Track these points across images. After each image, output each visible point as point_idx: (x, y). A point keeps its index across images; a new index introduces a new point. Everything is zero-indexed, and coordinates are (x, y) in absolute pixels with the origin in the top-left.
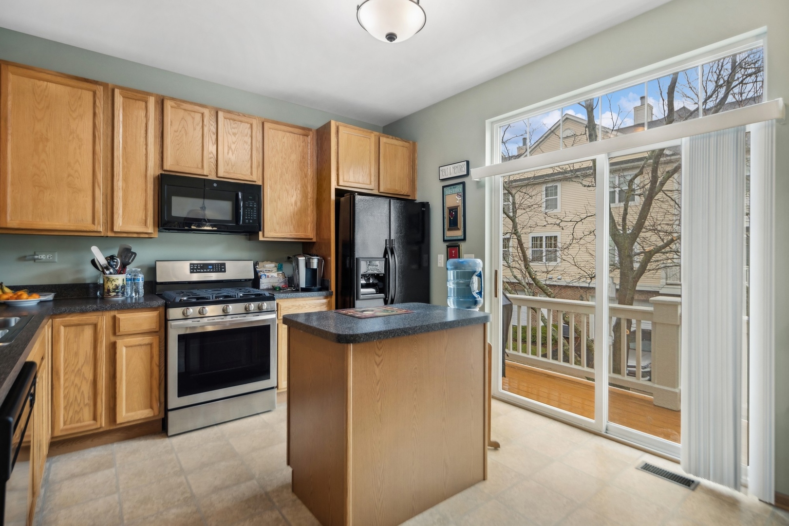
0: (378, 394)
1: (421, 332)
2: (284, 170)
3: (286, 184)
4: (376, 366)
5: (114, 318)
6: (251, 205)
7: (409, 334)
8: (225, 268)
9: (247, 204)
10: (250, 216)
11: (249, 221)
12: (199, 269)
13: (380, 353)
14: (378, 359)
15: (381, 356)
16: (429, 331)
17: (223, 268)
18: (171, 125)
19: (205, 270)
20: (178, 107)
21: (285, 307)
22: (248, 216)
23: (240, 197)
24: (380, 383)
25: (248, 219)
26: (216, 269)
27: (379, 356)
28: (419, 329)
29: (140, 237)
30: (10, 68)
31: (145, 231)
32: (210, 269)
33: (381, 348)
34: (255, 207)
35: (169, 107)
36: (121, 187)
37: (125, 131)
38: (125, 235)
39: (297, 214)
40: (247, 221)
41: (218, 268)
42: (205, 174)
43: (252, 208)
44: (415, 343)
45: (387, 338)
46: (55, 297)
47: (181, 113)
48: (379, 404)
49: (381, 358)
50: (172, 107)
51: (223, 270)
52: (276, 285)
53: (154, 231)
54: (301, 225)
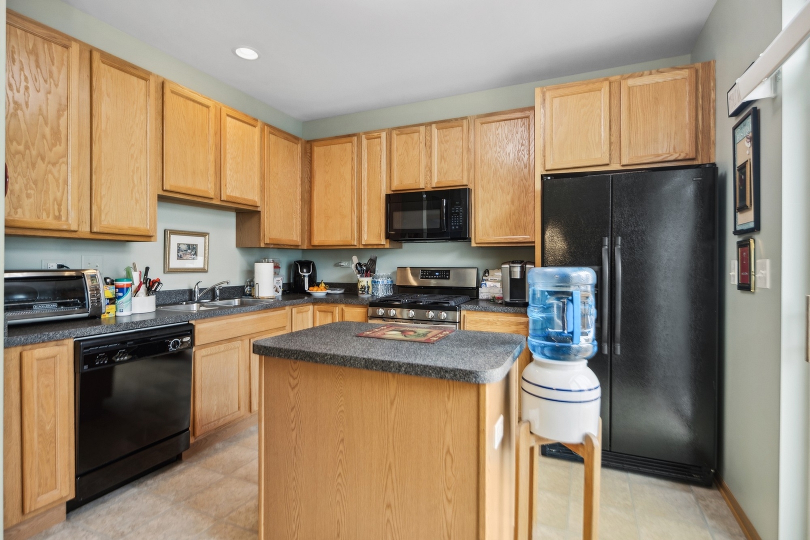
0: (292, 422)
1: (333, 363)
2: (499, 165)
3: (500, 181)
4: (290, 389)
5: (342, 309)
6: (457, 211)
7: (316, 362)
8: (449, 275)
9: (453, 210)
10: (456, 222)
11: (455, 228)
12: (427, 275)
13: (295, 374)
14: (293, 382)
15: (296, 378)
16: (345, 366)
17: (447, 275)
18: (397, 151)
19: (432, 277)
20: (402, 134)
21: (472, 320)
22: (454, 223)
23: (445, 204)
24: (294, 409)
25: (454, 225)
26: (441, 276)
27: (294, 379)
28: (331, 358)
29: (378, 248)
30: (316, 143)
31: (380, 243)
32: (437, 275)
33: (296, 370)
34: (461, 212)
35: (395, 136)
36: (366, 210)
37: (368, 166)
38: (370, 247)
39: (514, 214)
40: (453, 227)
41: (443, 275)
42: (421, 187)
43: (458, 214)
44: (341, 377)
45: (288, 358)
46: (345, 291)
47: (404, 137)
48: (294, 434)
49: (296, 381)
50: (397, 135)
51: (447, 277)
52: (497, 295)
53: (386, 243)
54: (519, 227)
